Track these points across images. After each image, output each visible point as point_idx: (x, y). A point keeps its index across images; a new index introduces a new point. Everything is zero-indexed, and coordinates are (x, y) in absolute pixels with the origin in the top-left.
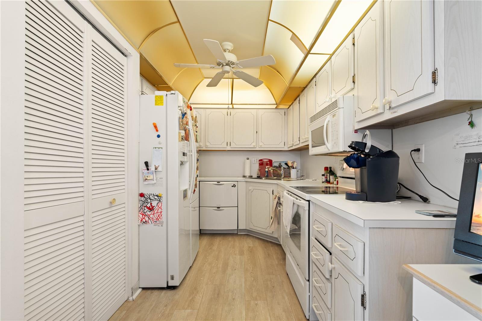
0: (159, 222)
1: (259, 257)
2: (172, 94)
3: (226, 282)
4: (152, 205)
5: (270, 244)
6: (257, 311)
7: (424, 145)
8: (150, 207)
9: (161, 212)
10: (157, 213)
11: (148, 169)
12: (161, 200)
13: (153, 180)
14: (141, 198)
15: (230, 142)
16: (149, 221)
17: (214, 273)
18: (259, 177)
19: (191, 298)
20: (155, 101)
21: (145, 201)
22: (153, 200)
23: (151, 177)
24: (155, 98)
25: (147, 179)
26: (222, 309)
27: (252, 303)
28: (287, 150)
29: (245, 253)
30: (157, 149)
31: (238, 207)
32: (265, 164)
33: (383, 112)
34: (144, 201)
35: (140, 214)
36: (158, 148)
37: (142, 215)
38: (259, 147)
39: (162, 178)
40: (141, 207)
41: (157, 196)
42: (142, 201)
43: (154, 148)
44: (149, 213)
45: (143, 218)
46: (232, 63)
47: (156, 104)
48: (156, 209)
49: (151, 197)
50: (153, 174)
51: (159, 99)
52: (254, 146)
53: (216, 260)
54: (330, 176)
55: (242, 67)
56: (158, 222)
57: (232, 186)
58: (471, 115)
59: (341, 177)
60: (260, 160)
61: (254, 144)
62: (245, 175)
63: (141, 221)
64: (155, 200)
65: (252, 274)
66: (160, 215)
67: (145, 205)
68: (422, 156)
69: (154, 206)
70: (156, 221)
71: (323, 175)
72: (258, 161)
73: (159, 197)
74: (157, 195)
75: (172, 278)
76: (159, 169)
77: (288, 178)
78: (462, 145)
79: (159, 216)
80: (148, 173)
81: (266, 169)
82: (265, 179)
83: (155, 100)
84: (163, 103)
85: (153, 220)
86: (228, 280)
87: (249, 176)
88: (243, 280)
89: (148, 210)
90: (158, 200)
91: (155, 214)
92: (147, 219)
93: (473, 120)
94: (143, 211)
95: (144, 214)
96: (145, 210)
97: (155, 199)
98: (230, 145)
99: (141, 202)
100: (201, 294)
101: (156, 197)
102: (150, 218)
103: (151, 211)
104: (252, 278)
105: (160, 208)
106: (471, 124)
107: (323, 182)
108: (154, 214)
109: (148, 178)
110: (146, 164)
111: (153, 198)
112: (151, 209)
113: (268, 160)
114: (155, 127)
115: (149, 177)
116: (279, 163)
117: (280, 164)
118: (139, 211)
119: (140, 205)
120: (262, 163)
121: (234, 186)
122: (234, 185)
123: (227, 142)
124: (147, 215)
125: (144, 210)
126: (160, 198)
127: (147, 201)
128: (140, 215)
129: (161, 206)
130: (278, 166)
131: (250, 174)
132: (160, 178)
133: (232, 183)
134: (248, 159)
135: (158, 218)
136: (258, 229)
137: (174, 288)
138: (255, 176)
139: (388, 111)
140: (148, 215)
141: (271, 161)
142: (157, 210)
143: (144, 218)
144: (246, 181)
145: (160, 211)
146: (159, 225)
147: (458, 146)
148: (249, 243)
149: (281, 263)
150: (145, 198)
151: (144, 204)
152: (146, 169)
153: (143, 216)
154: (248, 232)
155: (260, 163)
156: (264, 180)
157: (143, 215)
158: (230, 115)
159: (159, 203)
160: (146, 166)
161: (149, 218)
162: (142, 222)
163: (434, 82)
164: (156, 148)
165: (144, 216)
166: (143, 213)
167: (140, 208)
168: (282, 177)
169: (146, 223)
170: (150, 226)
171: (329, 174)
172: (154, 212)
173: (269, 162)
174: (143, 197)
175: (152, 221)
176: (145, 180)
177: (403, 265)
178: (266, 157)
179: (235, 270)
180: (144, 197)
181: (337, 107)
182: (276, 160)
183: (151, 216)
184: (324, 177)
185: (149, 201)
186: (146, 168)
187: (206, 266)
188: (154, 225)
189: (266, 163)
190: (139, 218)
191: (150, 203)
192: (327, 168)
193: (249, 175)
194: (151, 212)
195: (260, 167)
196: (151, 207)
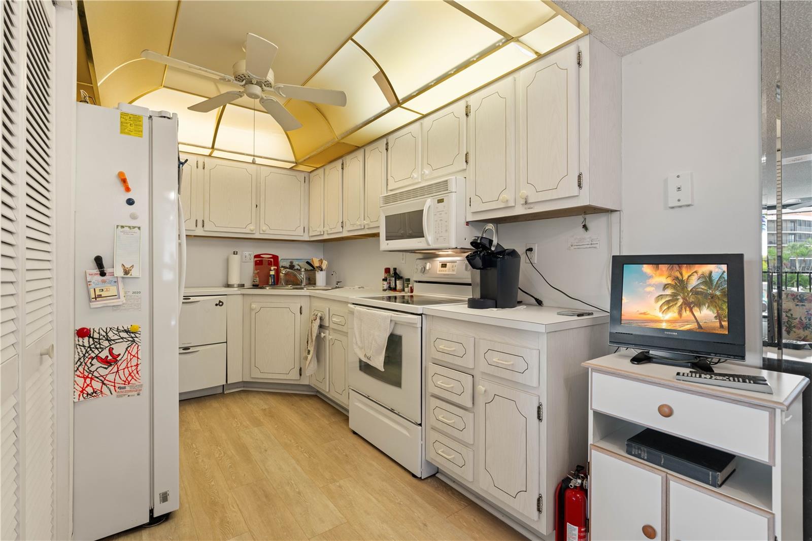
0: (130, 387)
1: (291, 420)
2: (165, 117)
3: (264, 473)
4: (114, 352)
5: (296, 398)
6: (348, 495)
7: (536, 245)
8: (107, 357)
9: (137, 365)
10: (126, 370)
11: (103, 274)
12: (135, 339)
13: (117, 296)
14: (81, 339)
15: (203, 221)
16: (105, 389)
17: (231, 467)
18: (255, 286)
19: (218, 521)
20: (119, 125)
21: (92, 346)
22: (116, 341)
23: (113, 290)
24: (121, 117)
25: (100, 296)
26: (291, 513)
27: (332, 487)
28: (309, 240)
29: (262, 420)
30: (127, 229)
31: (226, 342)
32: (265, 263)
33: (514, 206)
34: (89, 347)
35: (79, 376)
36: (129, 227)
37: (82, 380)
38: (261, 232)
39: (140, 292)
40: (82, 360)
41: (127, 331)
42: (84, 346)
43: (119, 228)
44: (103, 372)
45: (85, 385)
46: (268, 83)
47: (122, 131)
48: (123, 359)
49: (110, 334)
50: (116, 284)
51: (132, 122)
52: (252, 231)
53: (217, 446)
54: (397, 281)
55: (284, 96)
56: (128, 388)
57: (216, 305)
58: (585, 219)
59: (416, 282)
60: (256, 256)
61: (252, 227)
62: (229, 283)
63: (82, 392)
64: (122, 340)
65: (300, 448)
66: (135, 372)
67: (94, 355)
68: (535, 256)
69: (120, 355)
70: (123, 386)
71: (385, 280)
72: (252, 257)
73: (132, 333)
74: (126, 328)
75: (164, 498)
76: (134, 273)
77: (314, 287)
78: (576, 247)
79: (130, 374)
80: (104, 282)
81: (271, 272)
82: (269, 289)
83: (121, 122)
84: (142, 132)
85: (115, 386)
86: (266, 469)
87: (238, 285)
88: (293, 462)
89: (101, 365)
90: (129, 341)
91: (121, 372)
92: (97, 385)
93: (586, 224)
94: (86, 368)
95: (90, 375)
96: (92, 365)
97: (122, 338)
98: (203, 226)
99: (79, 350)
100: (234, 508)
101: (124, 335)
102: (105, 382)
103: (111, 365)
104: (305, 454)
105: (134, 356)
106: (585, 227)
107: (385, 290)
108: (118, 371)
109: (103, 294)
110: (99, 261)
111: (116, 337)
112: (111, 361)
113: (271, 256)
114: (124, 181)
115: (107, 291)
116: (290, 261)
117: (291, 263)
118: (76, 371)
119: (77, 357)
120: (259, 261)
121: (220, 304)
122: (220, 302)
123: (197, 221)
124: (97, 377)
125: (89, 365)
126: (133, 335)
127: (98, 346)
128: (77, 379)
129: (137, 353)
130: (288, 266)
131: (241, 281)
132: (134, 293)
133: (216, 299)
134: (235, 253)
135: (130, 378)
136: (270, 376)
137: (166, 517)
138: (248, 284)
139: (521, 205)
140: (101, 376)
141: (275, 258)
142: (125, 362)
143: (88, 385)
144: (243, 294)
145: (134, 362)
146: (130, 394)
147: (572, 248)
148: (257, 405)
149: (333, 420)
150: (93, 338)
151: (90, 352)
152: (99, 272)
153: (85, 382)
154: (244, 387)
155: (256, 261)
156: (268, 291)
157: (85, 378)
158: (204, 168)
159: (132, 346)
160: (97, 266)
161: (103, 383)
162: (85, 395)
163: (580, 186)
164: (122, 227)
165: (88, 381)
166: (86, 374)
167: (79, 363)
168: (303, 284)
169: (94, 394)
170: (108, 401)
171: (394, 278)
172: (118, 368)
173: (272, 260)
174: (86, 339)
175: (112, 388)
176: (96, 298)
177: (582, 363)
178: (267, 251)
179: (266, 451)
180: (90, 337)
181: (447, 190)
182: (285, 255)
183: (111, 377)
184: (385, 283)
185: (106, 343)
186: (97, 271)
187: (202, 461)
188: (118, 396)
189: (269, 261)
190: (76, 386)
191: (108, 349)
192: (389, 269)
193: (238, 283)
194: (110, 368)
195: (256, 269)
196: (110, 357)
